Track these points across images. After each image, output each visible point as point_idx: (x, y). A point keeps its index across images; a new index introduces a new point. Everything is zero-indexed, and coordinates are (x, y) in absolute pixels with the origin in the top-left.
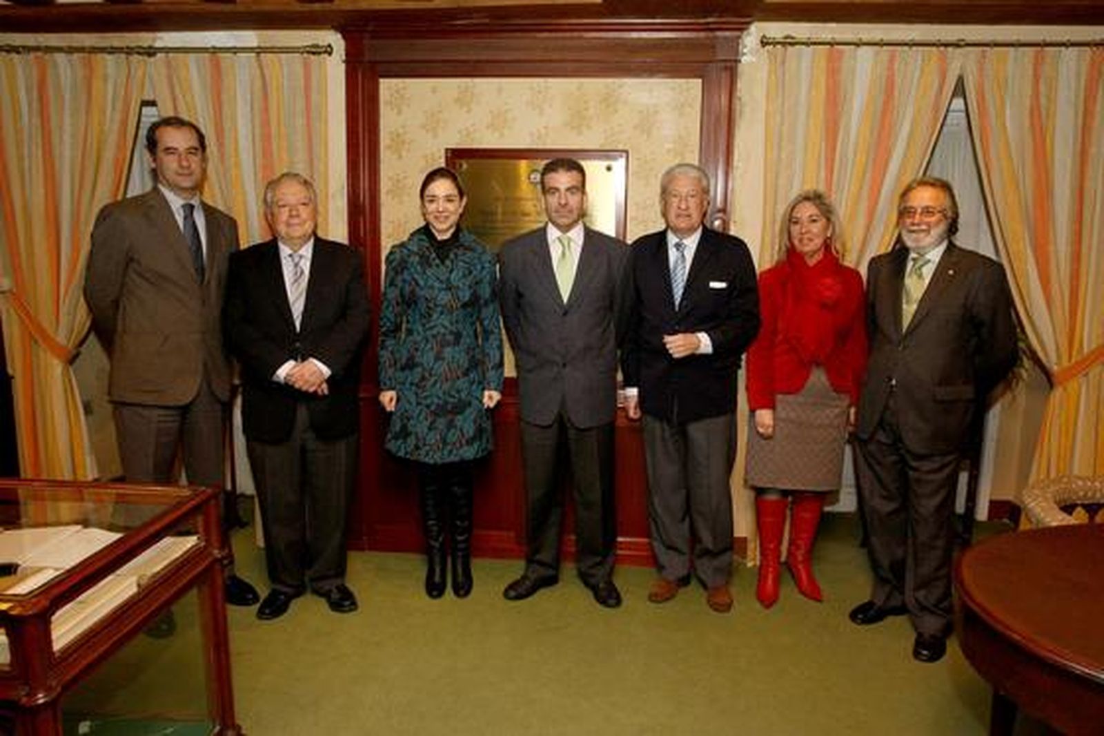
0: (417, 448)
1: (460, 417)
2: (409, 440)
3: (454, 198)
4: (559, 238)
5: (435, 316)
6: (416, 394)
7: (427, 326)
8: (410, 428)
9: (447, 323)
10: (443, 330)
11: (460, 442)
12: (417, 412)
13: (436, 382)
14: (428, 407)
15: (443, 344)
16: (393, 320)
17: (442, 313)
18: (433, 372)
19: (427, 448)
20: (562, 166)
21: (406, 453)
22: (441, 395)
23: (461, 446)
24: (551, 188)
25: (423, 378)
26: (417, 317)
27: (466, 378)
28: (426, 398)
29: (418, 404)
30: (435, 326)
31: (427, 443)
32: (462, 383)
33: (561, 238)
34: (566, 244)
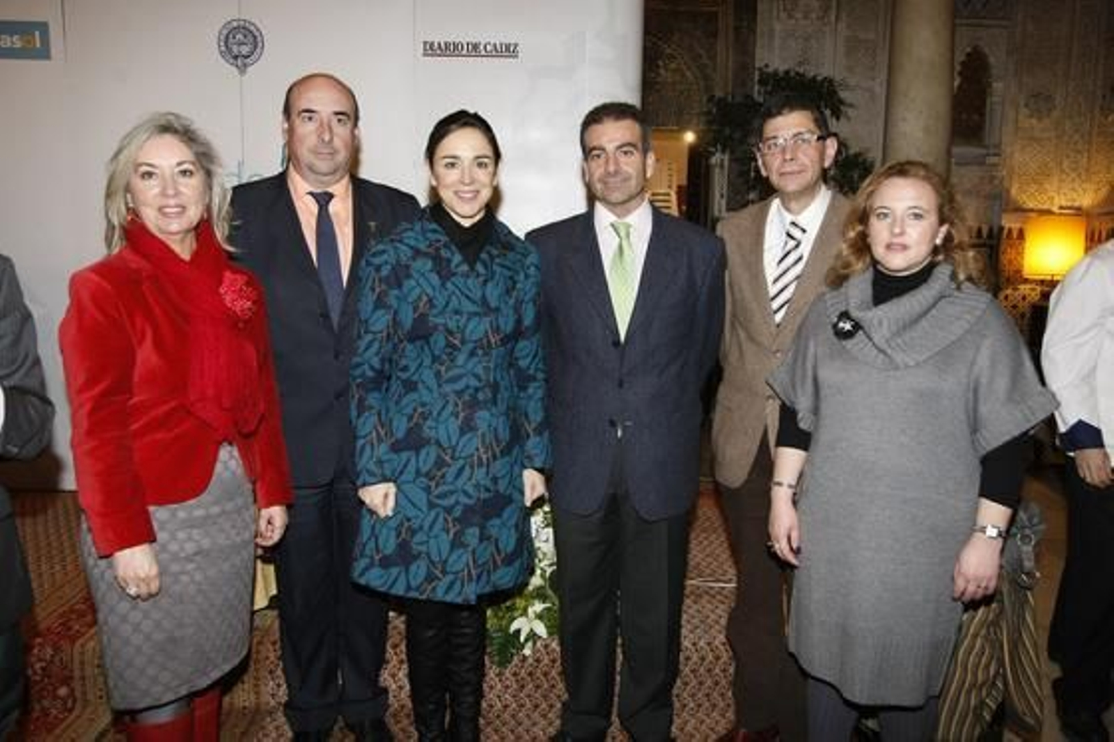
0: (430, 578)
1: (496, 521)
2: (413, 568)
3: (486, 160)
4: (612, 225)
5: (461, 359)
6: (428, 490)
7: (446, 376)
8: (416, 548)
9: (479, 370)
10: (474, 383)
11: (495, 562)
12: (430, 519)
13: (461, 470)
14: (449, 510)
15: (473, 405)
16: (377, 366)
17: (472, 354)
18: (457, 454)
19: (450, 577)
20: (608, 115)
21: (409, 588)
22: (471, 490)
23: (496, 567)
24: (594, 148)
25: (440, 463)
26: (427, 362)
27: (507, 459)
28: (442, 496)
29: (431, 505)
30: (460, 377)
31: (448, 569)
32: (499, 467)
33: (616, 224)
34: (623, 234)
